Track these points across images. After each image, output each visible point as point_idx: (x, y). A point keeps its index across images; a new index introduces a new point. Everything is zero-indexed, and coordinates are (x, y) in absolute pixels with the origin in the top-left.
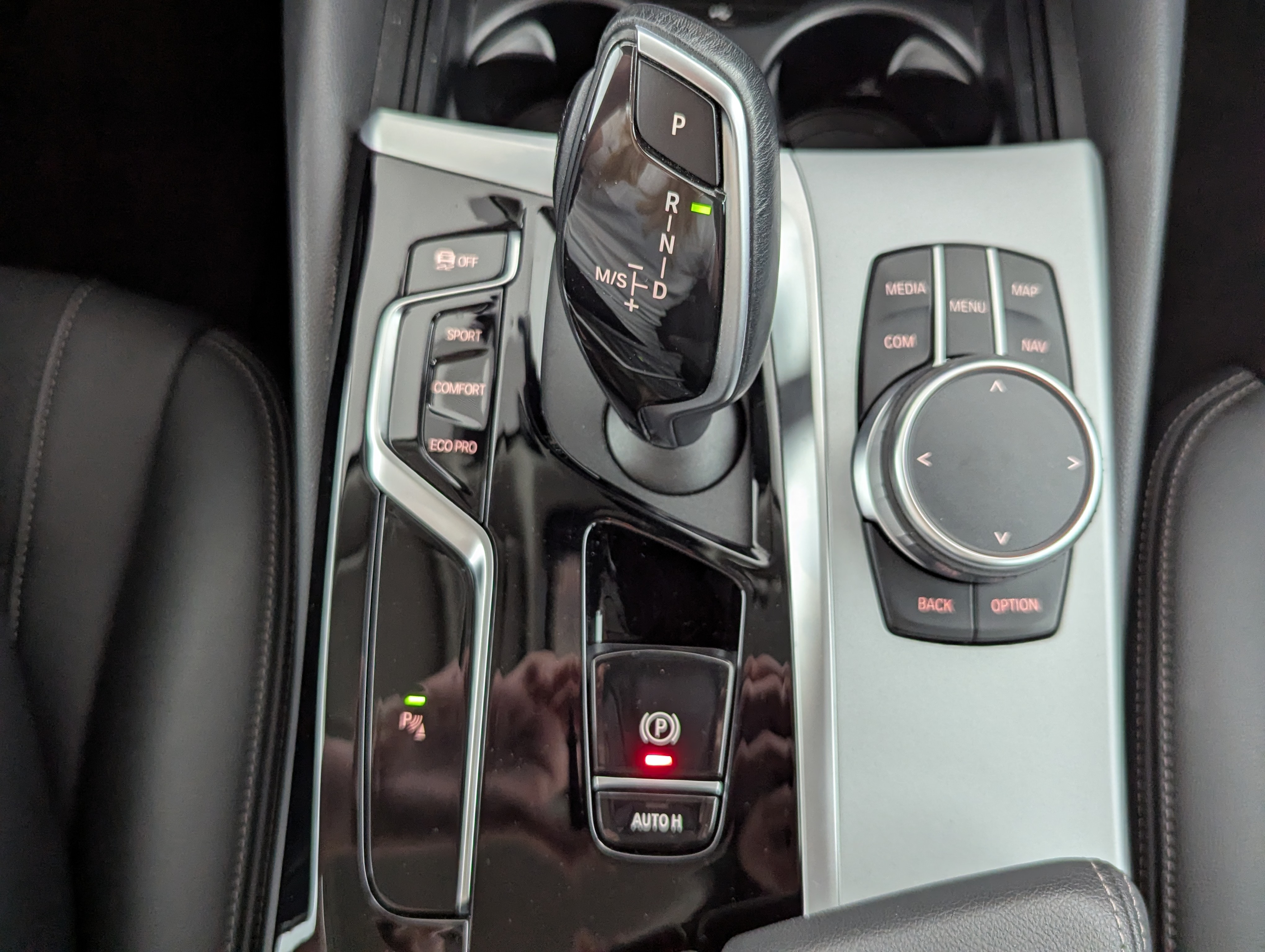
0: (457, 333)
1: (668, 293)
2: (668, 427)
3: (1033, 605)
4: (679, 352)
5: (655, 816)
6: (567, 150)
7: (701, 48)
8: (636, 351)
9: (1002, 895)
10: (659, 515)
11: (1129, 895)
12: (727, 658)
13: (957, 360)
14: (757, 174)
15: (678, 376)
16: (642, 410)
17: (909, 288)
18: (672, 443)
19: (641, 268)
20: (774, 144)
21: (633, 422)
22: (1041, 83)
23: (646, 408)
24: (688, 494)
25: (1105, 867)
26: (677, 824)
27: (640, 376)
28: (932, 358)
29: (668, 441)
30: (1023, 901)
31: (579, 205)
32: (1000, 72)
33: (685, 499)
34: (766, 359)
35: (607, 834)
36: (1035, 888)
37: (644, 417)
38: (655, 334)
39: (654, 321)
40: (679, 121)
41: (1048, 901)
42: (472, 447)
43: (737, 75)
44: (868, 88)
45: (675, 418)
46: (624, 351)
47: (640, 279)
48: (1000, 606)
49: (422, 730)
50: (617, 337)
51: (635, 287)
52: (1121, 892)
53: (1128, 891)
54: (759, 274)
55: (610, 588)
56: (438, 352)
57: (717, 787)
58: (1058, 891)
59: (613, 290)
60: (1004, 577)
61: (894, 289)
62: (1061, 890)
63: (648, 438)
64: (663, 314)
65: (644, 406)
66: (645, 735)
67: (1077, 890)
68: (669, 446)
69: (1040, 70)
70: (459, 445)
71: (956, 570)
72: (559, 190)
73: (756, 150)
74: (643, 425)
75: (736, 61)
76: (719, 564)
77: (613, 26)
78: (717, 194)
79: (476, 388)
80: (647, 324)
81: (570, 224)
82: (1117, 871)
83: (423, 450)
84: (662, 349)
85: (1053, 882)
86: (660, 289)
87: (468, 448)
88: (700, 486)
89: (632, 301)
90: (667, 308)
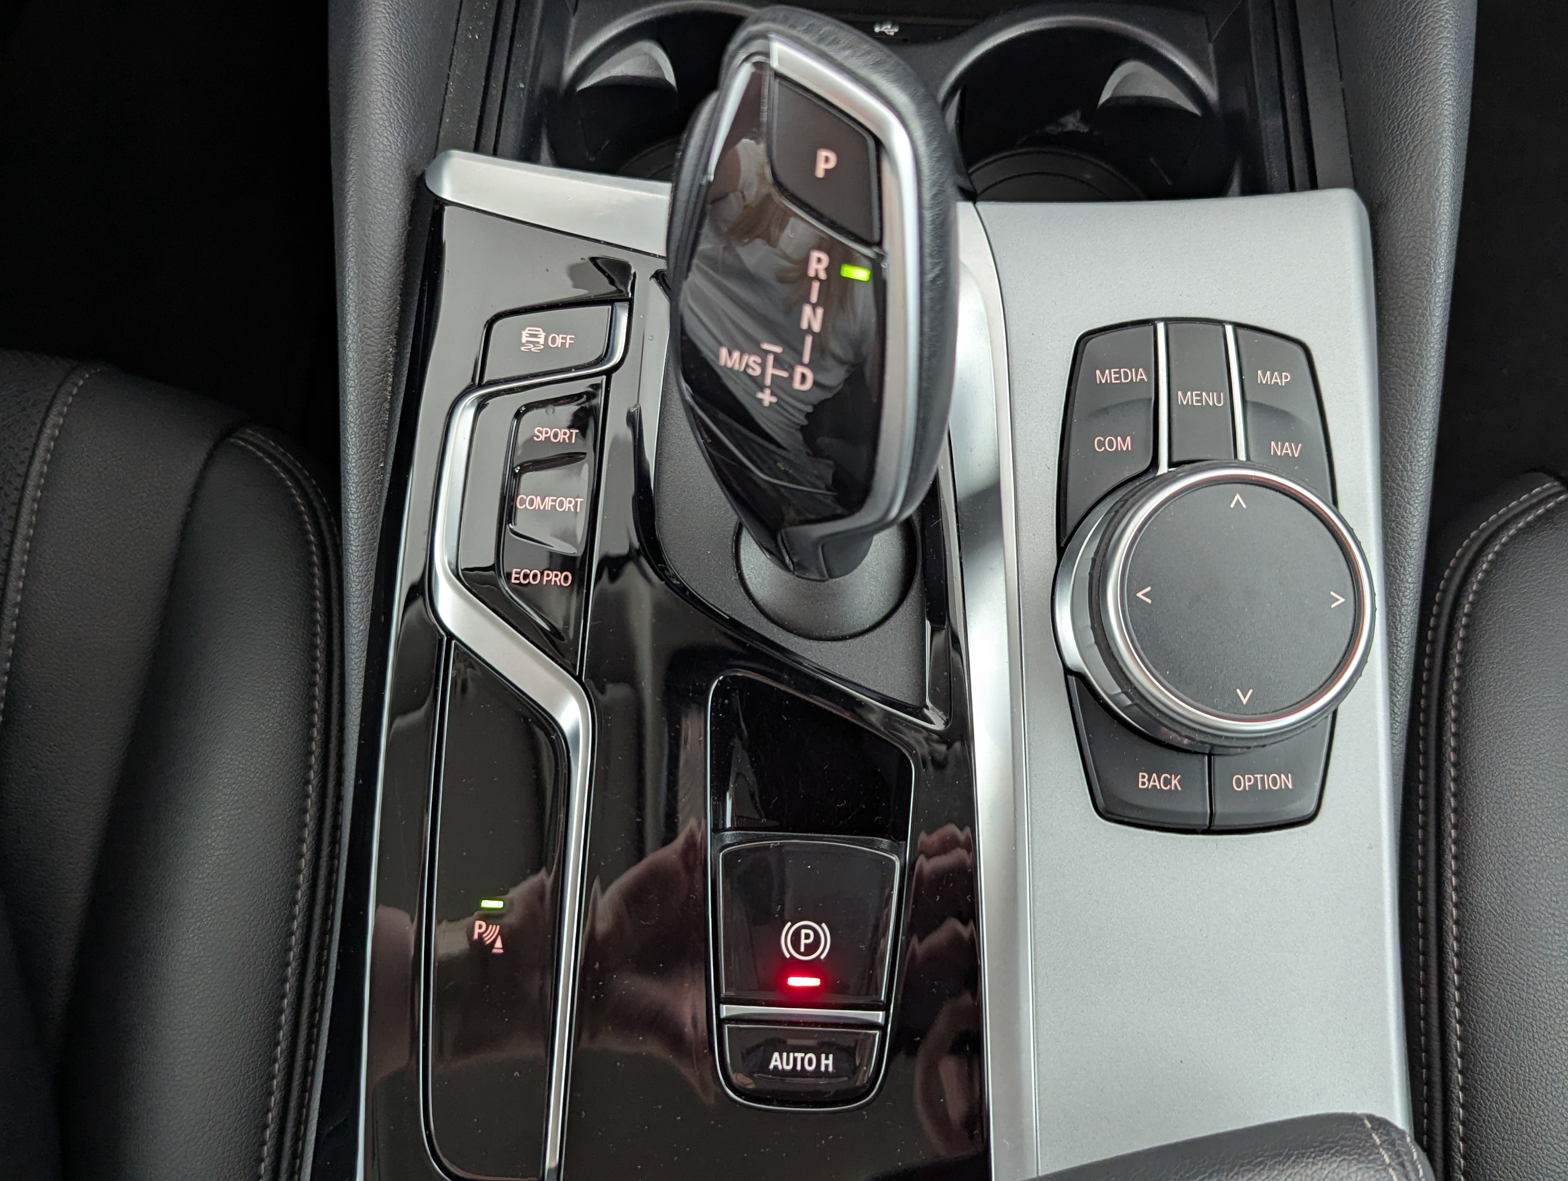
0: (547, 433)
1: (816, 383)
2: (816, 555)
3: (1285, 781)
4: (828, 458)
5: (799, 1055)
6: (682, 197)
7: (854, 64)
8: (777, 457)
9: (1249, 1163)
10: (805, 667)
11: (1413, 1164)
12: (892, 851)
13: (1187, 467)
14: (928, 228)
15: (828, 489)
16: (783, 531)
17: (1126, 374)
18: (822, 575)
19: (778, 349)
20: (951, 191)
21: (771, 547)
22: (1293, 116)
23: (788, 529)
24: (844, 638)
25: (1381, 1124)
26: (827, 1066)
27: (780, 488)
28: (1155, 463)
29: (816, 572)
30: (1276, 1172)
31: (698, 268)
32: (1241, 100)
33: (839, 644)
34: (942, 464)
35: (738, 1078)
36: (1292, 1156)
37: (785, 541)
38: (799, 436)
39: (798, 419)
40: (827, 159)
41: (1309, 1172)
42: (566, 578)
43: (901, 98)
44: (1072, 122)
45: (824, 542)
46: (759, 457)
47: (779, 362)
48: (1244, 782)
49: (499, 944)
50: (752, 440)
51: (773, 375)
52: (1403, 1160)
53: (1412, 1157)
54: (931, 356)
55: (741, 760)
56: (521, 456)
57: (879, 1017)
58: (1322, 1158)
59: (743, 377)
60: (1249, 748)
61: (1106, 377)
62: (1325, 1156)
63: (791, 567)
64: (809, 409)
65: (785, 527)
66: (788, 950)
67: (1347, 1157)
68: (818, 578)
69: (1291, 99)
70: (548, 575)
71: (1186, 737)
72: (673, 248)
73: (927, 196)
74: (784, 551)
75: (902, 81)
76: (882, 729)
77: (741, 36)
78: (877, 254)
79: (570, 502)
80: (787, 421)
81: (688, 293)
82: (1396, 1128)
83: (502, 582)
84: (808, 455)
85: (1315, 1147)
86: (804, 377)
87: (560, 580)
88: (859, 629)
89: (768, 392)
90: (816, 403)
